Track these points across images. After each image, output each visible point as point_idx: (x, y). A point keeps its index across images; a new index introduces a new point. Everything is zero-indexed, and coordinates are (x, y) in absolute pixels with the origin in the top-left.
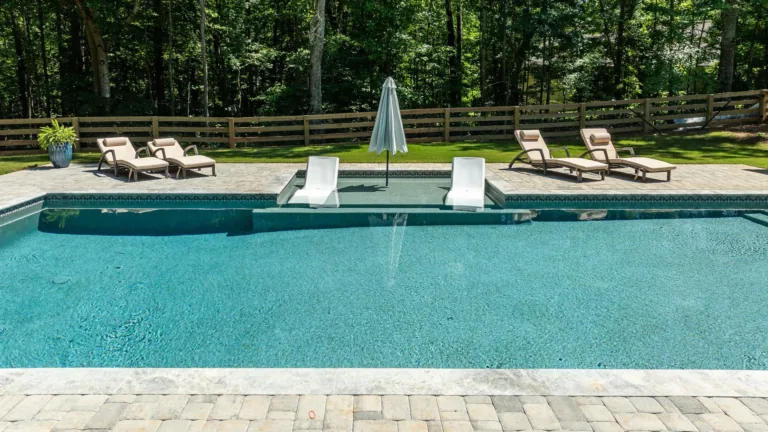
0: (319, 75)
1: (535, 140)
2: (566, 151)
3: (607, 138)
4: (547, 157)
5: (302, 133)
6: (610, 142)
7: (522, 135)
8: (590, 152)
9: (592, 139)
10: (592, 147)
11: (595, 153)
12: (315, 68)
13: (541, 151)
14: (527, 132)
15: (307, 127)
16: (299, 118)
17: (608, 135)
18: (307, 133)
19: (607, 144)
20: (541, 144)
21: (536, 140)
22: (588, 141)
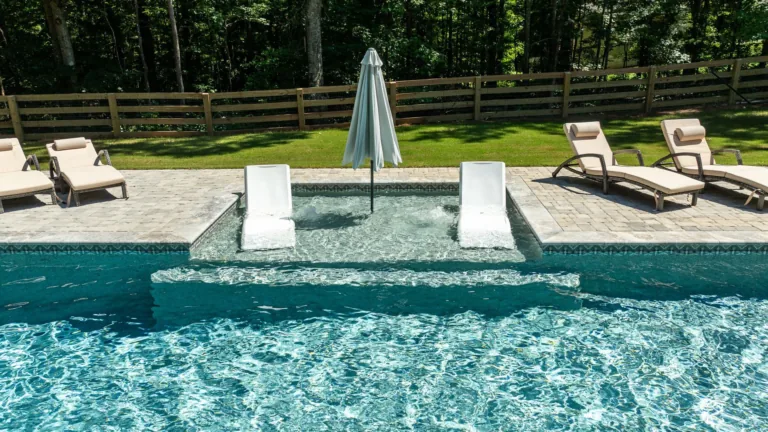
0: (318, 34)
1: (592, 136)
2: (640, 156)
3: (701, 135)
4: (610, 168)
5: (294, 111)
6: (704, 140)
7: (574, 131)
8: (673, 155)
9: (678, 135)
10: (677, 149)
11: (681, 159)
12: (312, 25)
13: (601, 158)
14: (582, 126)
15: (302, 103)
16: (291, 92)
17: (702, 129)
18: (301, 112)
19: (698, 141)
20: (600, 145)
21: (595, 137)
22: (671, 138)
